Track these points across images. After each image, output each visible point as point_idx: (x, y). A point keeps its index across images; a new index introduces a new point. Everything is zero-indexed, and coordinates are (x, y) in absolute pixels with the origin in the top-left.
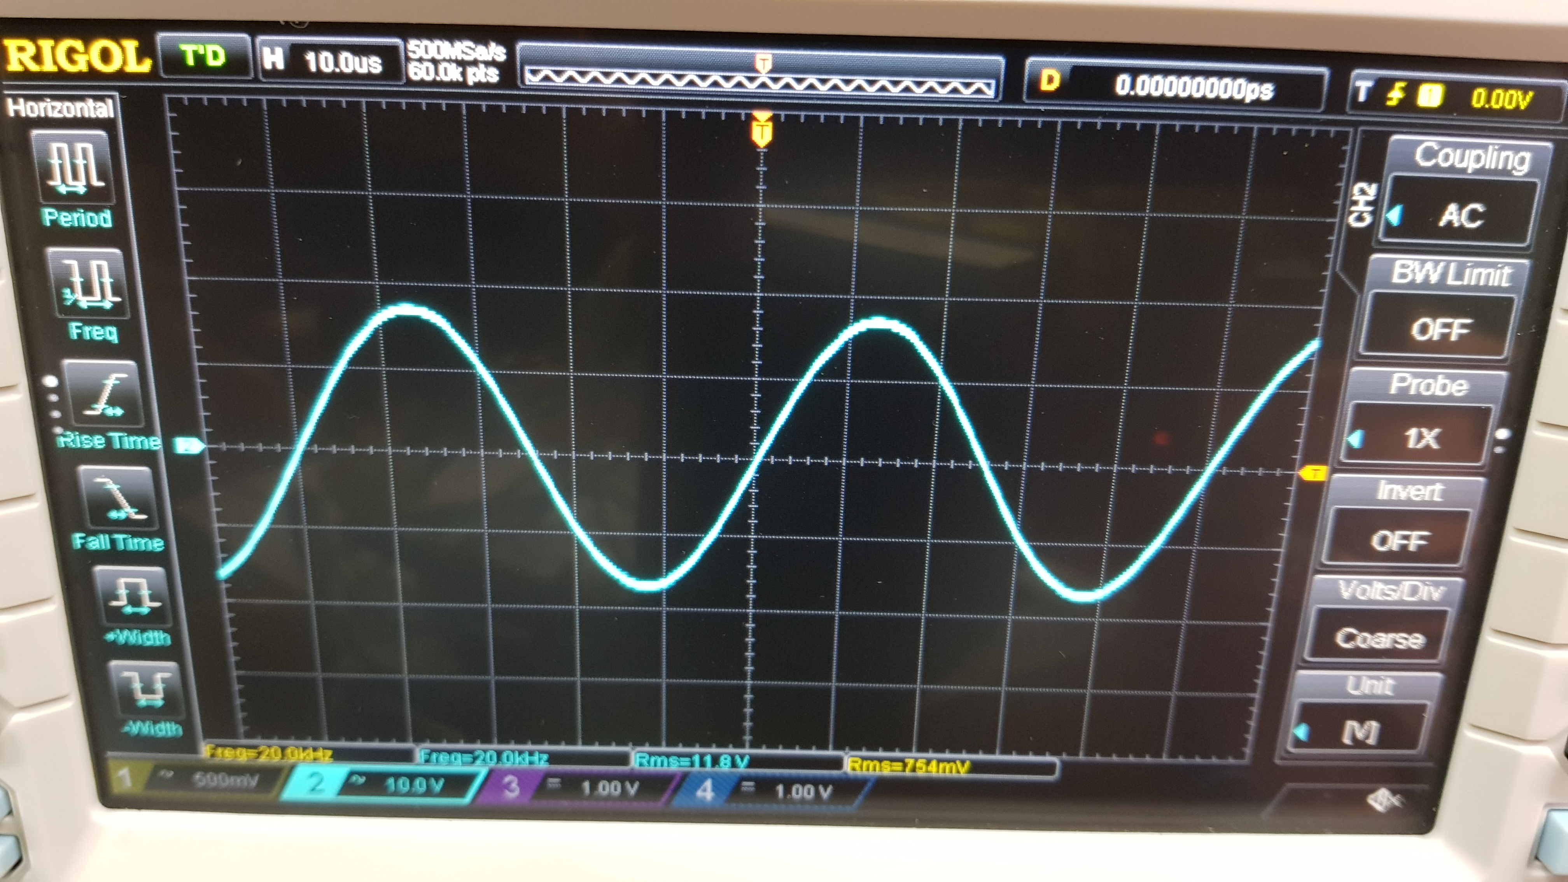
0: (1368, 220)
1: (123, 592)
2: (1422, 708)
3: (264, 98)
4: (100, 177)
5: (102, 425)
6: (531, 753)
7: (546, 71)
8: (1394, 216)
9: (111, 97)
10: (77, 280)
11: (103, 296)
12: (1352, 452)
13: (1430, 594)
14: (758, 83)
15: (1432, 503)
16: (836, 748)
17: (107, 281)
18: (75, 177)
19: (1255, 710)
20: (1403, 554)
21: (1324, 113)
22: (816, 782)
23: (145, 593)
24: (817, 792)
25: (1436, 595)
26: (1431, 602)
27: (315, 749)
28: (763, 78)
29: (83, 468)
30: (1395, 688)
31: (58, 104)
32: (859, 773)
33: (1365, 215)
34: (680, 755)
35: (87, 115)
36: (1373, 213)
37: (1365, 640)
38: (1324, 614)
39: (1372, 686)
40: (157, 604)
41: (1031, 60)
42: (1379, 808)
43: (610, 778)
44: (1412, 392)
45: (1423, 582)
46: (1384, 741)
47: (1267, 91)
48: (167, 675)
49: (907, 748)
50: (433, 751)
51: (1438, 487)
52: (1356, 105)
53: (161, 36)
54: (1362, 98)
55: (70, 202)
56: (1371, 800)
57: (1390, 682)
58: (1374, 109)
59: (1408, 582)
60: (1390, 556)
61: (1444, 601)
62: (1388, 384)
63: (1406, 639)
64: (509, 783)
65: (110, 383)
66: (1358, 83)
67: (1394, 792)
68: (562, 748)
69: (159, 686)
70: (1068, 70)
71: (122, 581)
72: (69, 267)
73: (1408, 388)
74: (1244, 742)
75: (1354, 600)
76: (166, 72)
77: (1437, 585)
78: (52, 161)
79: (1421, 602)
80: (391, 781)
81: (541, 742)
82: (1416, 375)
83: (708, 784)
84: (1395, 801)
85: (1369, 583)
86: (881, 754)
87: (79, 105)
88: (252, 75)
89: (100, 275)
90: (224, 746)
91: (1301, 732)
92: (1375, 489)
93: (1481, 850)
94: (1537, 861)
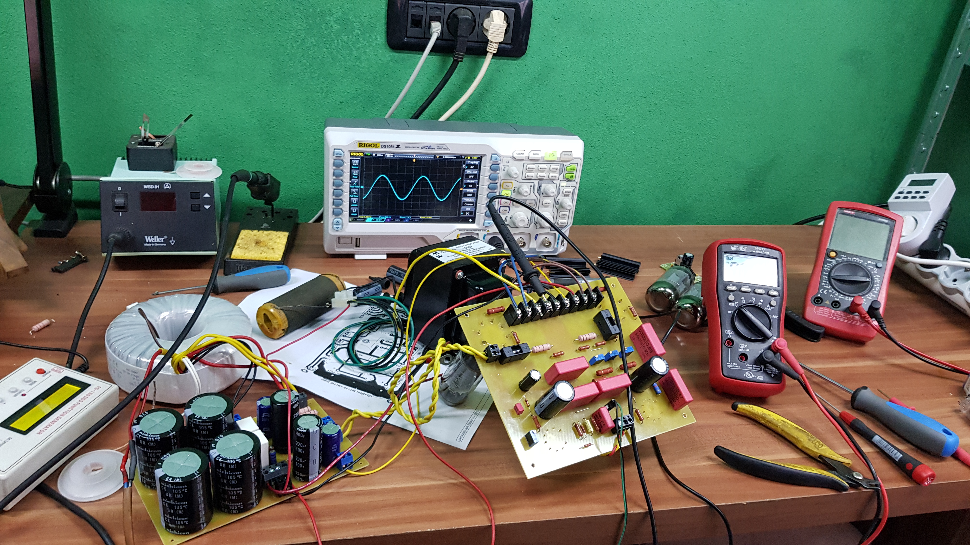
0: (464, 168)
5: (355, 185)
8: (467, 167)
9: (360, 157)
12: (465, 187)
16: (419, 216)
21: (460, 159)
22: (417, 219)
27: (369, 217)
28: (415, 156)
29: (352, 189)
38: (463, 202)
40: (357, 202)
42: (470, 221)
44: (469, 182)
51: (473, 190)
55: (355, 166)
57: (469, 208)
61: (474, 201)
63: (471, 204)
66: (463, 157)
69: (355, 210)
70: (439, 156)
74: (457, 214)
77: (472, 199)
80: (377, 220)
83: (407, 219)
85: (467, 199)
86: (424, 216)
88: (372, 156)
91: (462, 214)
93: (478, 224)
94: (484, 225)
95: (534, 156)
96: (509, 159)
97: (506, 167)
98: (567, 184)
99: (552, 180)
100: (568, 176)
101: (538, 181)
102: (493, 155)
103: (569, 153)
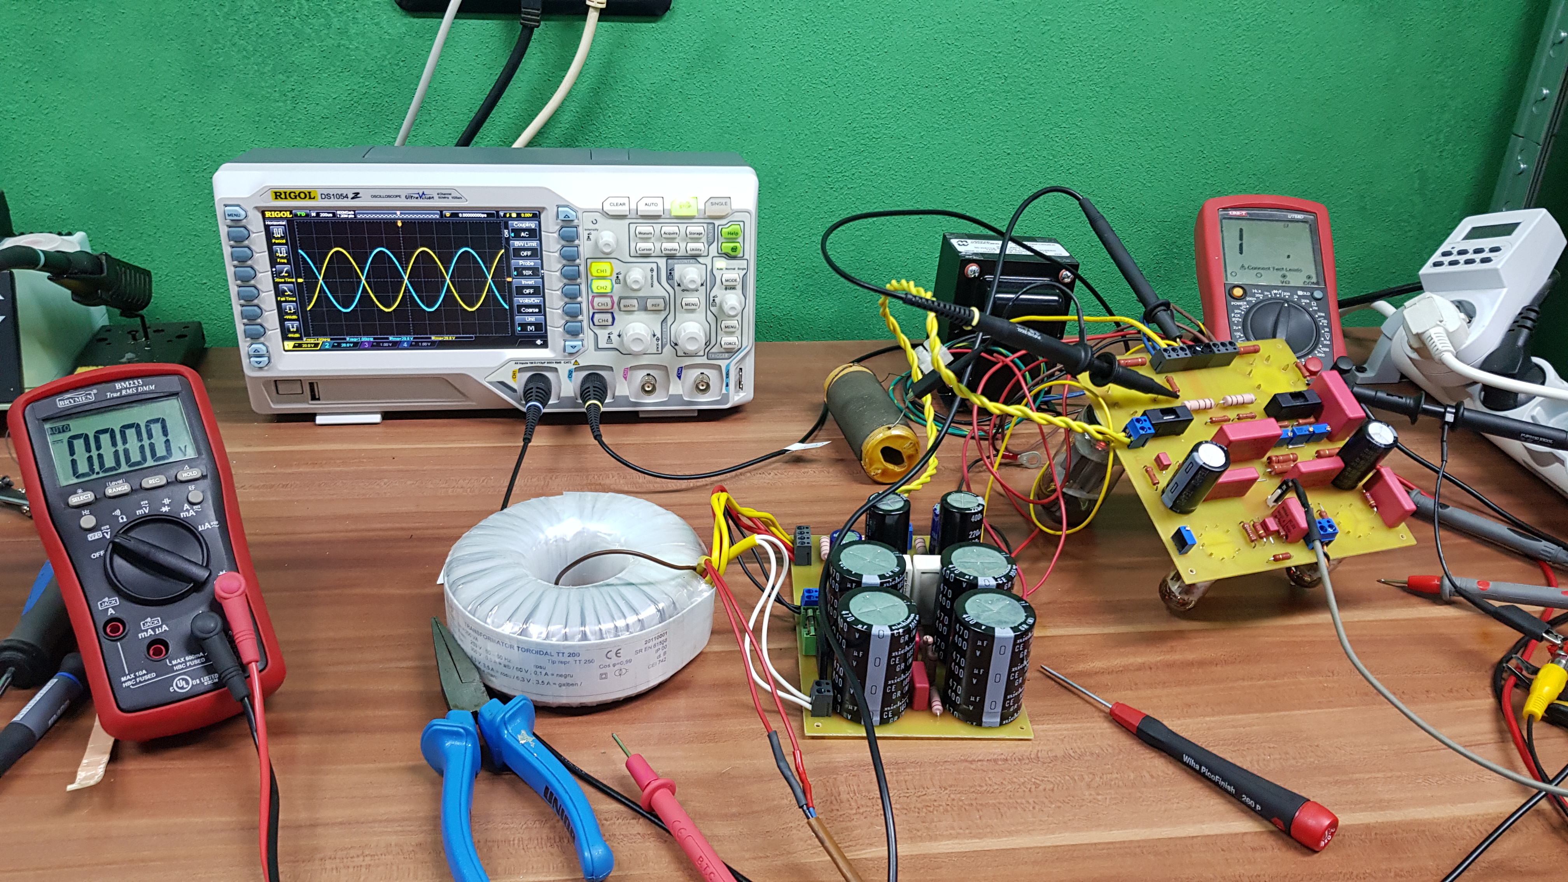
0: (508, 235)
1: (287, 308)
2: (540, 323)
3: (312, 219)
4: (283, 235)
5: (284, 277)
6: (370, 338)
7: (361, 216)
8: (513, 235)
9: (285, 221)
10: (279, 252)
11: (284, 254)
12: (514, 275)
13: (535, 301)
15: (531, 284)
16: (430, 334)
18: (279, 234)
19: (509, 325)
20: (530, 294)
21: (496, 219)
23: (292, 308)
24: (426, 344)
26: (537, 303)
27: (325, 338)
28: (398, 215)
29: (281, 285)
30: (535, 320)
31: (275, 223)
32: (433, 340)
34: (399, 337)
35: (281, 224)
37: (526, 310)
38: (518, 306)
39: (530, 319)
40: (294, 311)
42: (538, 344)
43: (385, 341)
45: (532, 299)
46: (536, 330)
47: (485, 216)
48: (297, 324)
49: (442, 335)
50: (350, 338)
51: (533, 281)
52: (501, 217)
53: (294, 211)
55: (278, 238)
56: (536, 341)
57: (533, 318)
58: (504, 217)
60: (527, 294)
61: (540, 303)
62: (519, 263)
63: (533, 310)
64: (366, 343)
66: (501, 214)
68: (376, 336)
69: (295, 327)
70: (450, 213)
74: (508, 331)
75: (523, 302)
77: (538, 299)
78: (275, 232)
80: (342, 344)
82: (524, 262)
83: (405, 342)
84: (541, 342)
85: (524, 299)
86: (438, 336)
88: (310, 217)
89: (283, 251)
90: (310, 339)
91: (520, 329)
92: (521, 282)
93: (554, 350)
94: (564, 350)
95: (647, 208)
96: (597, 216)
97: (592, 232)
98: (728, 264)
99: (694, 257)
100: (727, 247)
101: (664, 260)
102: (560, 209)
103: (723, 201)
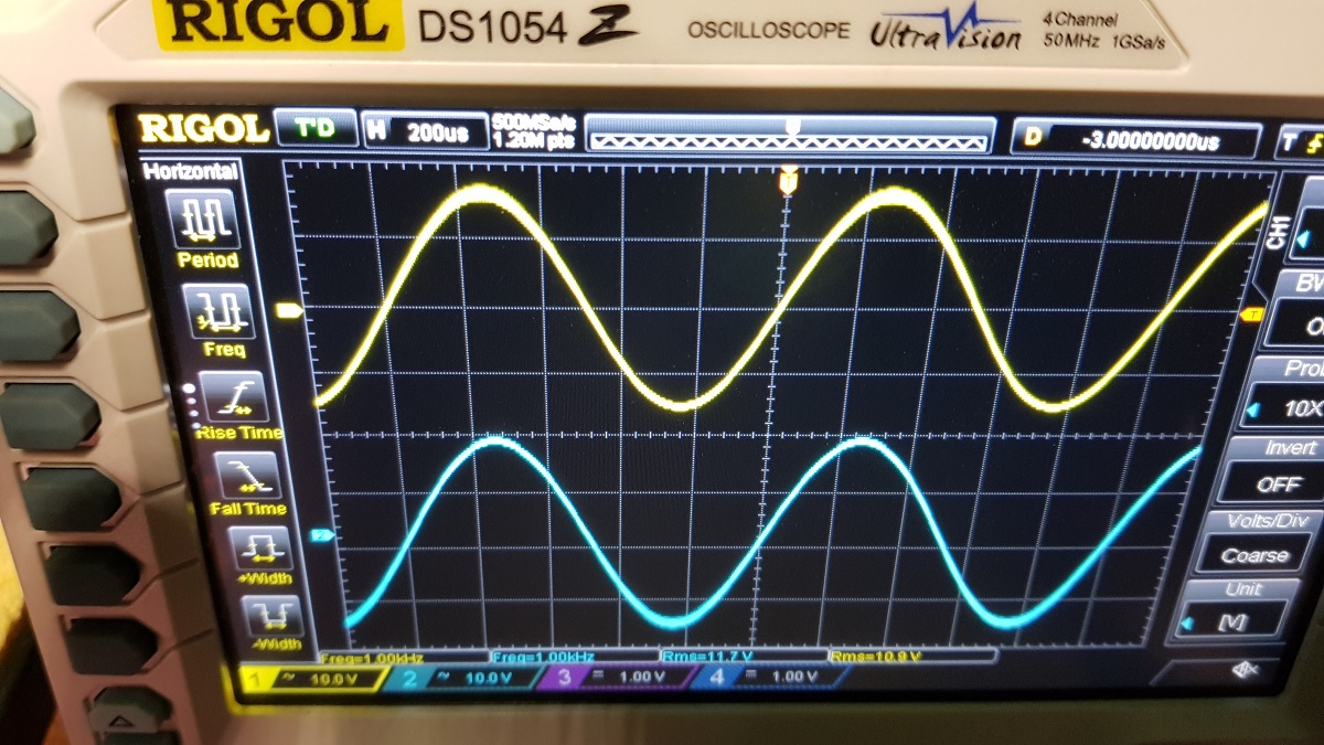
0: (1282, 243)
1: (253, 545)
2: (1281, 605)
3: (369, 162)
4: (227, 228)
5: (233, 421)
6: (581, 653)
7: (610, 137)
8: (1303, 240)
9: (237, 162)
10: (210, 309)
11: (233, 321)
12: (1249, 420)
13: (1298, 522)
14: (787, 143)
15: (1307, 456)
16: (822, 644)
17: (236, 310)
18: (206, 227)
19: (1153, 609)
20: (1281, 494)
21: (1256, 159)
22: (805, 669)
23: (272, 546)
24: (806, 675)
25: (1302, 523)
26: (1298, 528)
27: (410, 655)
28: (792, 138)
29: (217, 454)
30: (1262, 591)
31: (188, 168)
32: (840, 662)
33: (1280, 239)
34: (698, 652)
35: (213, 178)
36: (1286, 238)
37: (1243, 557)
38: (1214, 539)
39: (1245, 590)
40: (283, 554)
41: (1018, 122)
42: (1240, 675)
43: (642, 669)
44: (1302, 374)
45: (1294, 514)
46: (1250, 628)
47: (1213, 143)
48: (290, 605)
49: (878, 643)
50: (503, 653)
51: (1314, 444)
52: (1282, 153)
53: (277, 112)
54: (1287, 148)
55: (202, 248)
56: (1235, 670)
57: (1259, 586)
58: (1297, 156)
59: (1282, 514)
60: (1270, 496)
61: (1308, 527)
62: (1284, 368)
63: (1276, 556)
64: (563, 675)
65: (240, 389)
66: (1286, 136)
67: (1253, 664)
68: (606, 648)
69: (283, 613)
70: (1048, 129)
71: (252, 538)
72: (203, 299)
73: (1299, 371)
74: (1142, 632)
75: (1239, 528)
76: (282, 141)
77: (1304, 516)
78: (184, 215)
79: (1290, 529)
80: (470, 676)
81: (589, 645)
82: (1305, 361)
83: (720, 672)
84: (1254, 670)
85: (1252, 516)
86: (858, 648)
87: (207, 168)
88: (358, 144)
89: (230, 305)
90: (337, 655)
91: (1187, 624)
92: (1265, 448)
